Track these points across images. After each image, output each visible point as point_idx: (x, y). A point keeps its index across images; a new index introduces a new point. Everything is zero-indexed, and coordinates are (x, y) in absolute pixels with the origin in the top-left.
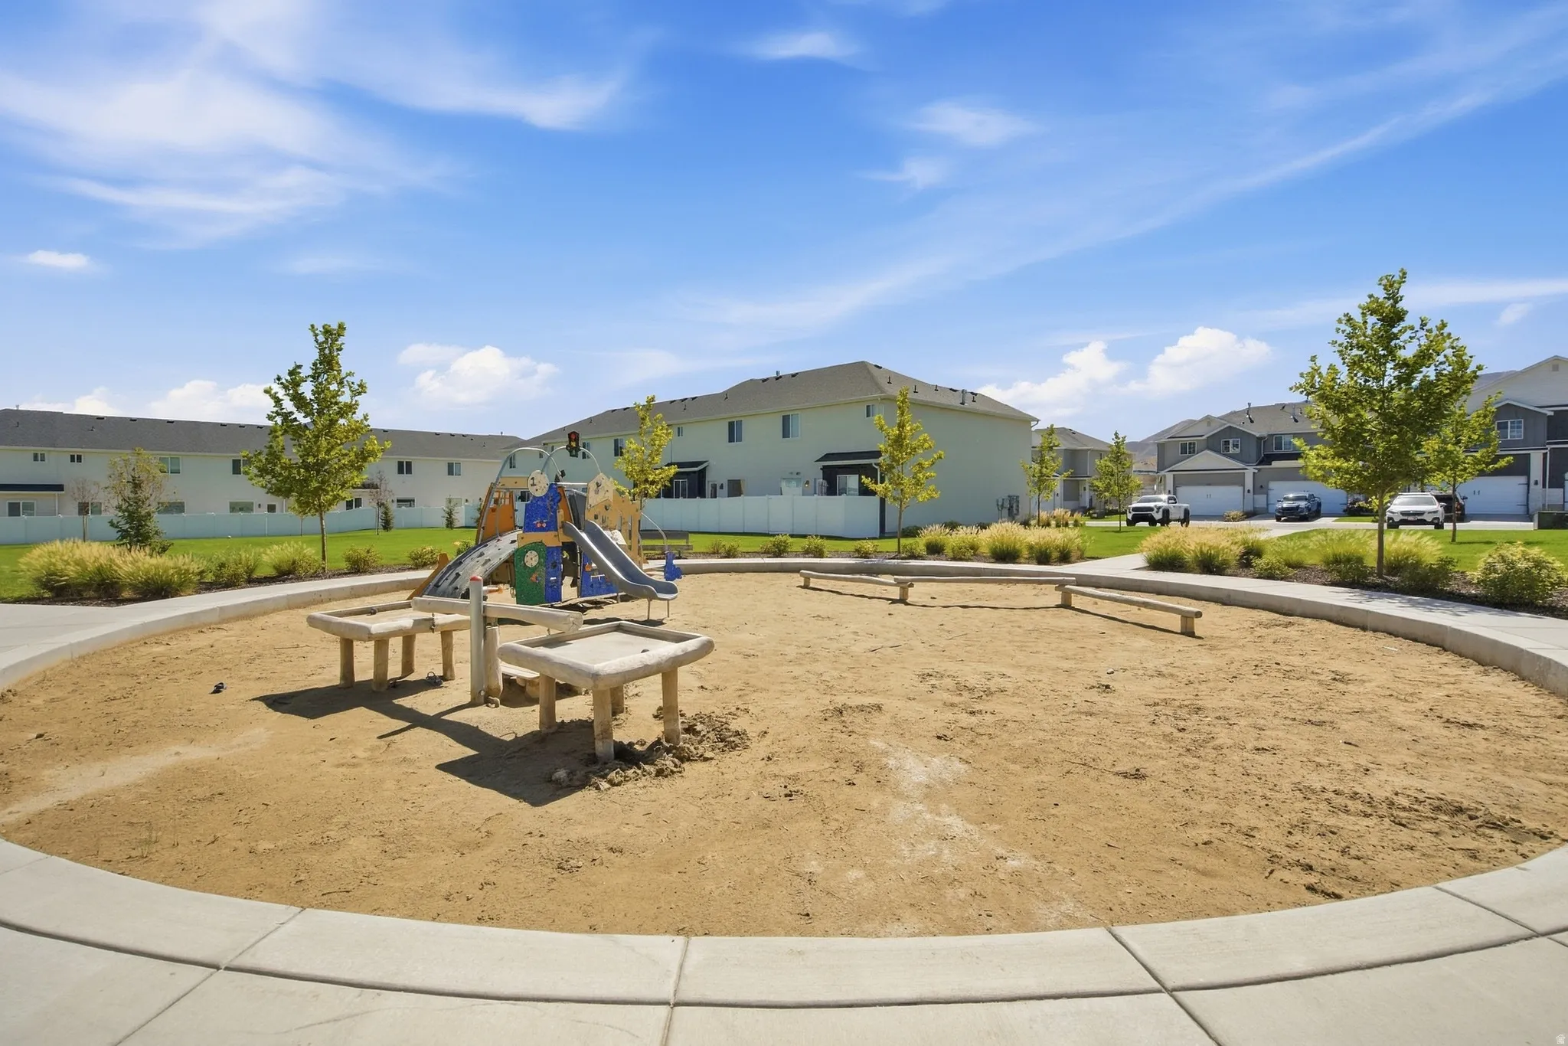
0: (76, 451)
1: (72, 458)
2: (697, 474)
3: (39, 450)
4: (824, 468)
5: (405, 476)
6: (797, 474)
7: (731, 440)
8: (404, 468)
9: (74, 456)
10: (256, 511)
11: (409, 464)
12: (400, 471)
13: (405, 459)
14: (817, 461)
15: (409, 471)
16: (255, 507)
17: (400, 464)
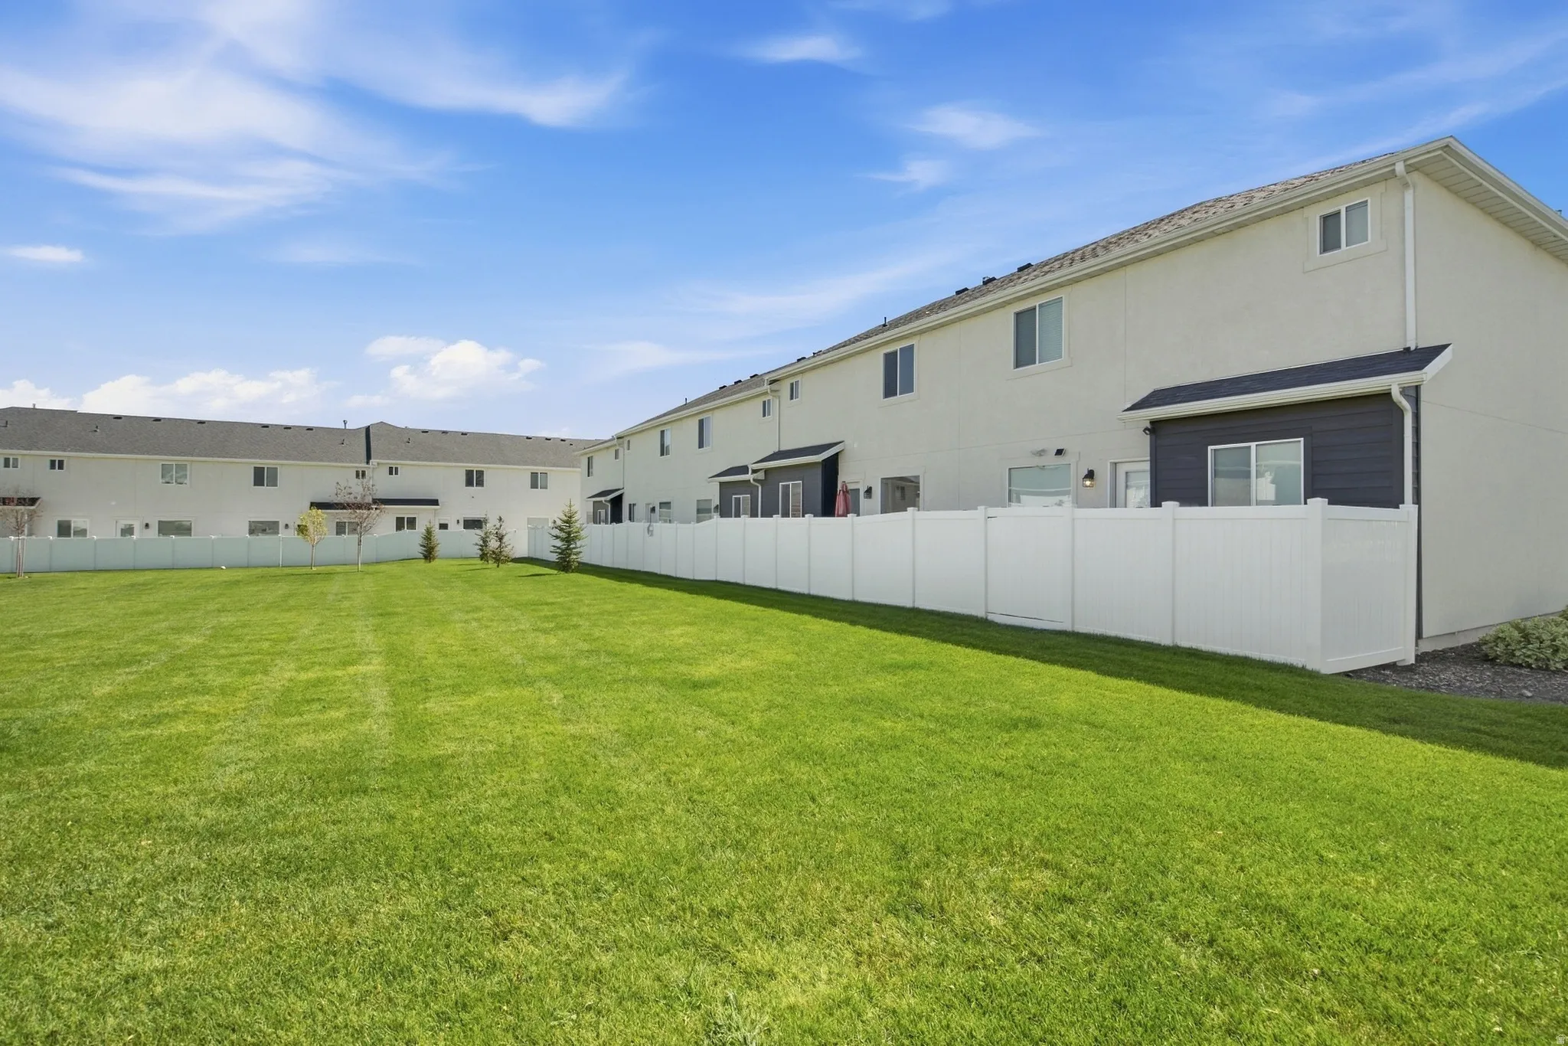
0: (58, 455)
1: (53, 464)
2: (819, 471)
3: (11, 452)
4: (1156, 428)
5: (475, 489)
6: (1059, 452)
7: (890, 391)
8: (474, 479)
9: (55, 461)
10: (283, 534)
11: (480, 473)
12: (469, 483)
13: (475, 467)
14: (1134, 407)
15: (480, 483)
16: (281, 526)
17: (469, 474)
